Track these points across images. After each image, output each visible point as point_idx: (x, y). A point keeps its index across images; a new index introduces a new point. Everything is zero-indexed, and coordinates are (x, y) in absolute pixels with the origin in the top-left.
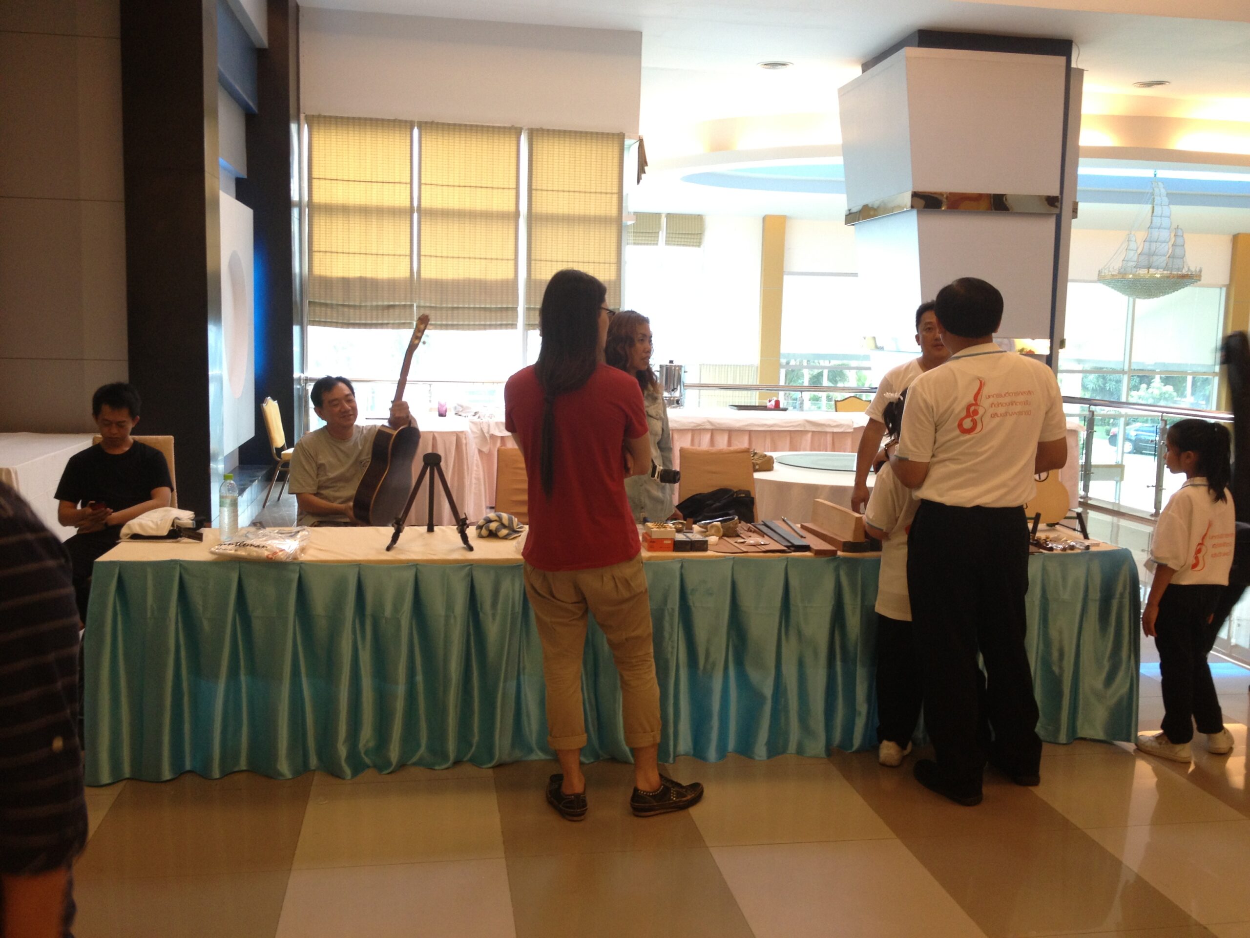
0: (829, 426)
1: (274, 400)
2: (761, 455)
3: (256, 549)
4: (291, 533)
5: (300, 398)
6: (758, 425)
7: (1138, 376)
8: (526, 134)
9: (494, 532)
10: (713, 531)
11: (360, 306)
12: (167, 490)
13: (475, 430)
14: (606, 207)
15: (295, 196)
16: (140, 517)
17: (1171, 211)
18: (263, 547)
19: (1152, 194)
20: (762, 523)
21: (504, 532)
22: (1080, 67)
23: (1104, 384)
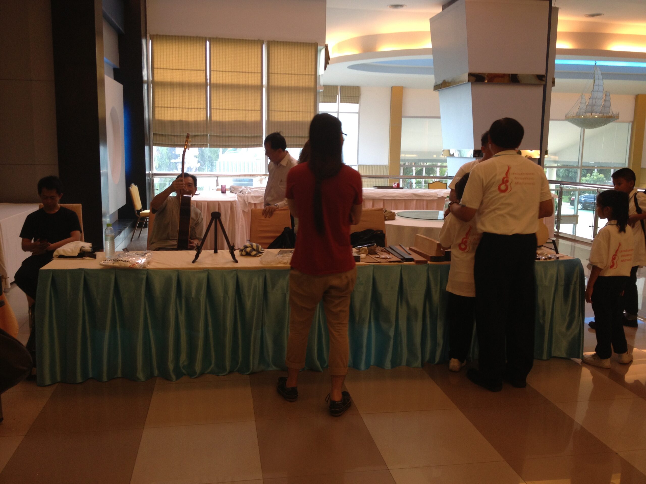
0: (425, 196)
1: (135, 185)
2: (389, 212)
3: (124, 263)
4: (142, 254)
5: (149, 184)
6: (388, 197)
7: (586, 170)
8: (266, 44)
9: (249, 253)
10: (363, 252)
11: (180, 136)
12: (78, 232)
13: (240, 200)
14: (308, 82)
15: (145, 78)
16: (64, 246)
17: (603, 83)
18: (128, 261)
19: (594, 74)
20: (389, 247)
21: (254, 253)
22: (557, 6)
23: (568, 174)
